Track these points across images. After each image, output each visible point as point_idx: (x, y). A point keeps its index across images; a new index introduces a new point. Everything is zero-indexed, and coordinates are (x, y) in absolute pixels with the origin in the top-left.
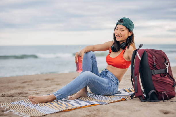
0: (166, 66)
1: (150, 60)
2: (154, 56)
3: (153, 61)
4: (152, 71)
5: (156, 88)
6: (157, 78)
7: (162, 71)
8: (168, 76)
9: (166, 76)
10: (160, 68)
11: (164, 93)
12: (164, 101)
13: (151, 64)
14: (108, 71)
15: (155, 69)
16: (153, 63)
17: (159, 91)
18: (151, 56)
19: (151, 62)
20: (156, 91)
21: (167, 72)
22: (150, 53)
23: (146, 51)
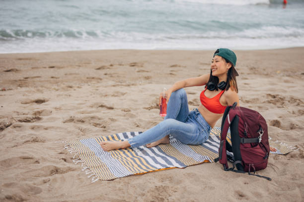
0: (259, 135)
1: (240, 127)
2: (246, 123)
3: (243, 128)
4: (242, 139)
5: (243, 158)
6: (245, 148)
7: (254, 140)
8: (260, 146)
9: (258, 146)
10: (252, 136)
11: (251, 166)
12: (249, 174)
13: (241, 131)
14: (199, 114)
15: (246, 138)
16: (244, 130)
17: (246, 162)
18: (242, 122)
19: (241, 129)
20: (243, 162)
21: (260, 142)
22: (242, 119)
23: (239, 116)
